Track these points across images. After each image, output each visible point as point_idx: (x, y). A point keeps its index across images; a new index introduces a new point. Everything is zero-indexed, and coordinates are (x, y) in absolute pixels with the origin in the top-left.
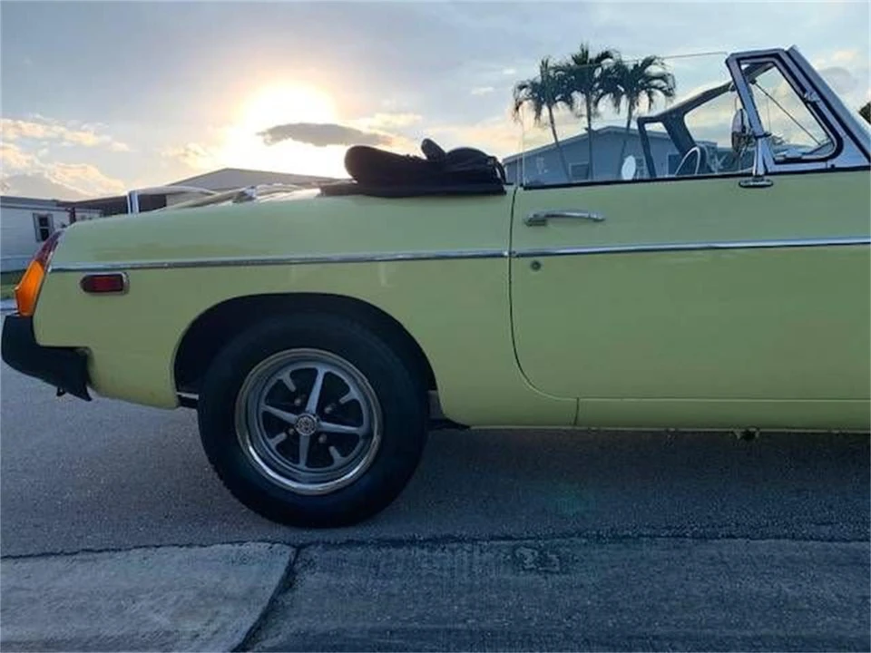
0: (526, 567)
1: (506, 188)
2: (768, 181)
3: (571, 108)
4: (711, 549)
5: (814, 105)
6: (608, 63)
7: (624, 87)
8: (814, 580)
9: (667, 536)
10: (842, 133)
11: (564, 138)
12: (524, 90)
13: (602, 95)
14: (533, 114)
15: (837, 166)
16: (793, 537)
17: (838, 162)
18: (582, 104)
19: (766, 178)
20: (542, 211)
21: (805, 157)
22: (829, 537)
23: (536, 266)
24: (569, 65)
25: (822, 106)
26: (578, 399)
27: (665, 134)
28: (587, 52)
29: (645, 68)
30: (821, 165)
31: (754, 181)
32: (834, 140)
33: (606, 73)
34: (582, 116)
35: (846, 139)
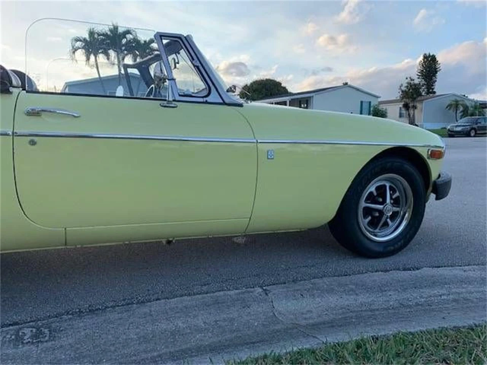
0: (24, 342)
1: (11, 89)
2: (175, 104)
3: (108, 59)
4: (145, 309)
5: (198, 67)
6: (129, 37)
7: (139, 52)
8: (195, 316)
9: (123, 305)
10: (211, 85)
11: (105, 75)
12: (78, 43)
13: (127, 55)
14: (84, 58)
15: (209, 101)
16: (189, 295)
17: (209, 99)
18: (114, 57)
19: (174, 103)
20: (39, 107)
21: (193, 95)
22: (206, 292)
23: (33, 143)
24: (107, 33)
25: (201, 68)
26: (65, 229)
27: (138, 75)
28: (117, 28)
29: (150, 44)
30: (201, 100)
31: (167, 104)
32: (208, 88)
33: (129, 42)
34: (114, 64)
35: (213, 88)
